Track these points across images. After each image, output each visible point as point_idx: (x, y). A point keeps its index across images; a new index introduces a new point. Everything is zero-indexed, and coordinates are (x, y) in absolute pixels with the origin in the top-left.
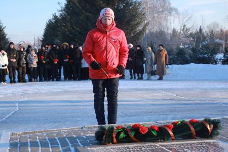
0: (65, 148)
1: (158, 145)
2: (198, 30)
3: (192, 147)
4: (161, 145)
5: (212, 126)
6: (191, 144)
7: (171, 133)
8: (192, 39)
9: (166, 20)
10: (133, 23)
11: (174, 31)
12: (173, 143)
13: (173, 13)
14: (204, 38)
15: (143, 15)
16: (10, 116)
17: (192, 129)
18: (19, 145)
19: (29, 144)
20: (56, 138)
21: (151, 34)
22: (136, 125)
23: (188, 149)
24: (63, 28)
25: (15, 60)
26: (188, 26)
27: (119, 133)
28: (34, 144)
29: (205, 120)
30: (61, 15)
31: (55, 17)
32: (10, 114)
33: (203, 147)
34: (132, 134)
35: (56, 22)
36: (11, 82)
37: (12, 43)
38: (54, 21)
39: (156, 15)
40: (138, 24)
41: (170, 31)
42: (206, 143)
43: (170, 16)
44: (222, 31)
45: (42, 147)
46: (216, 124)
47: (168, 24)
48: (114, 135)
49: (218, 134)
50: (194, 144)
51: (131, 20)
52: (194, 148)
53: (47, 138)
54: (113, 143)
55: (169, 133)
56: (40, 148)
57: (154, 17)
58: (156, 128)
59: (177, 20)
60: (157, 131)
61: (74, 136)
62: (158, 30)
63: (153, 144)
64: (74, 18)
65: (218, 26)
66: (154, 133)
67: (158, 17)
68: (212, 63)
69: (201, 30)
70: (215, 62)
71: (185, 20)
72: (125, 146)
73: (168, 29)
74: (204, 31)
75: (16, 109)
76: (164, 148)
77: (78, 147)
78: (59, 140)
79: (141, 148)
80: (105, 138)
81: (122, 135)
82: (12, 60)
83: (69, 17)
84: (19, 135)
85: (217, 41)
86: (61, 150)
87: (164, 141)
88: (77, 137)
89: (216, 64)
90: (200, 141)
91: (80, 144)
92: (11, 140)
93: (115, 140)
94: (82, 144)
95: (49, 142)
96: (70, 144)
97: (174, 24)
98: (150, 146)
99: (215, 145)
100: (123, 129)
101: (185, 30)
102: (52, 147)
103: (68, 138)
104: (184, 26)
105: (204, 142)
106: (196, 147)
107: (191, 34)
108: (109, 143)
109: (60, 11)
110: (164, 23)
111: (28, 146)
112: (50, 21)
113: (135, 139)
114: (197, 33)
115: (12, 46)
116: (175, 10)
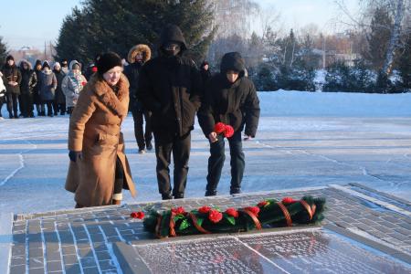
0: (98, 244)
1: (237, 240)
2: (288, 35)
3: (286, 242)
4: (241, 239)
5: (314, 207)
6: (284, 236)
7: (256, 219)
8: (279, 49)
9: (243, 20)
10: (195, 26)
11: (254, 36)
12: (259, 235)
13: (253, 10)
14: (298, 48)
15: (210, 14)
16: (11, 178)
17: (286, 213)
18: (27, 239)
19: (43, 237)
20: (84, 225)
21: (221, 41)
22: (204, 209)
23: (281, 245)
24: (88, 30)
25: (16, 83)
26: (274, 29)
27: (179, 222)
28: (50, 237)
29: (305, 199)
30: (85, 10)
31: (77, 12)
32: (12, 175)
33: (302, 241)
34: (199, 223)
35: (78, 20)
36: (11, 117)
37: (10, 58)
38: (74, 18)
39: (228, 13)
40: (202, 28)
41: (248, 37)
42: (307, 234)
43: (248, 14)
44: (321, 36)
45: (62, 242)
46: (319, 204)
47: (246, 26)
48: (172, 225)
49: (323, 218)
50: (288, 235)
51: (191, 23)
52: (290, 245)
53: (69, 225)
54: (170, 236)
55: (253, 220)
56: (60, 245)
57: (224, 16)
58: (235, 213)
59: (258, 21)
60: (235, 218)
61: (111, 222)
62: (231, 35)
63: (230, 237)
64: (105, 16)
65: (316, 30)
66: (232, 221)
67: (230, 16)
68: (309, 90)
69: (292, 34)
70: (313, 88)
71: (270, 20)
72: (189, 240)
73: (245, 33)
74: (296, 36)
75: (20, 165)
76: (246, 244)
77: (117, 243)
78: (89, 229)
79: (212, 246)
80: (159, 229)
81: (184, 224)
82: (11, 83)
83: (98, 14)
84: (26, 218)
85: (315, 51)
86: (92, 248)
87: (245, 231)
88: (116, 225)
89: (314, 91)
90: (297, 231)
91: (120, 236)
92: (14, 229)
93: (173, 232)
94: (123, 237)
95: (73, 233)
96: (105, 238)
97: (254, 26)
98: (226, 241)
99: (318, 238)
100: (185, 214)
101: (270, 35)
102: (78, 243)
103: (103, 226)
104: (269, 29)
105: (303, 233)
106: (293, 242)
107: (278, 41)
108: (164, 236)
109: (83, 4)
110: (239, 25)
111: (40, 241)
112: (69, 19)
113: (203, 230)
114: (286, 40)
115: (11, 63)
116: (256, 6)
